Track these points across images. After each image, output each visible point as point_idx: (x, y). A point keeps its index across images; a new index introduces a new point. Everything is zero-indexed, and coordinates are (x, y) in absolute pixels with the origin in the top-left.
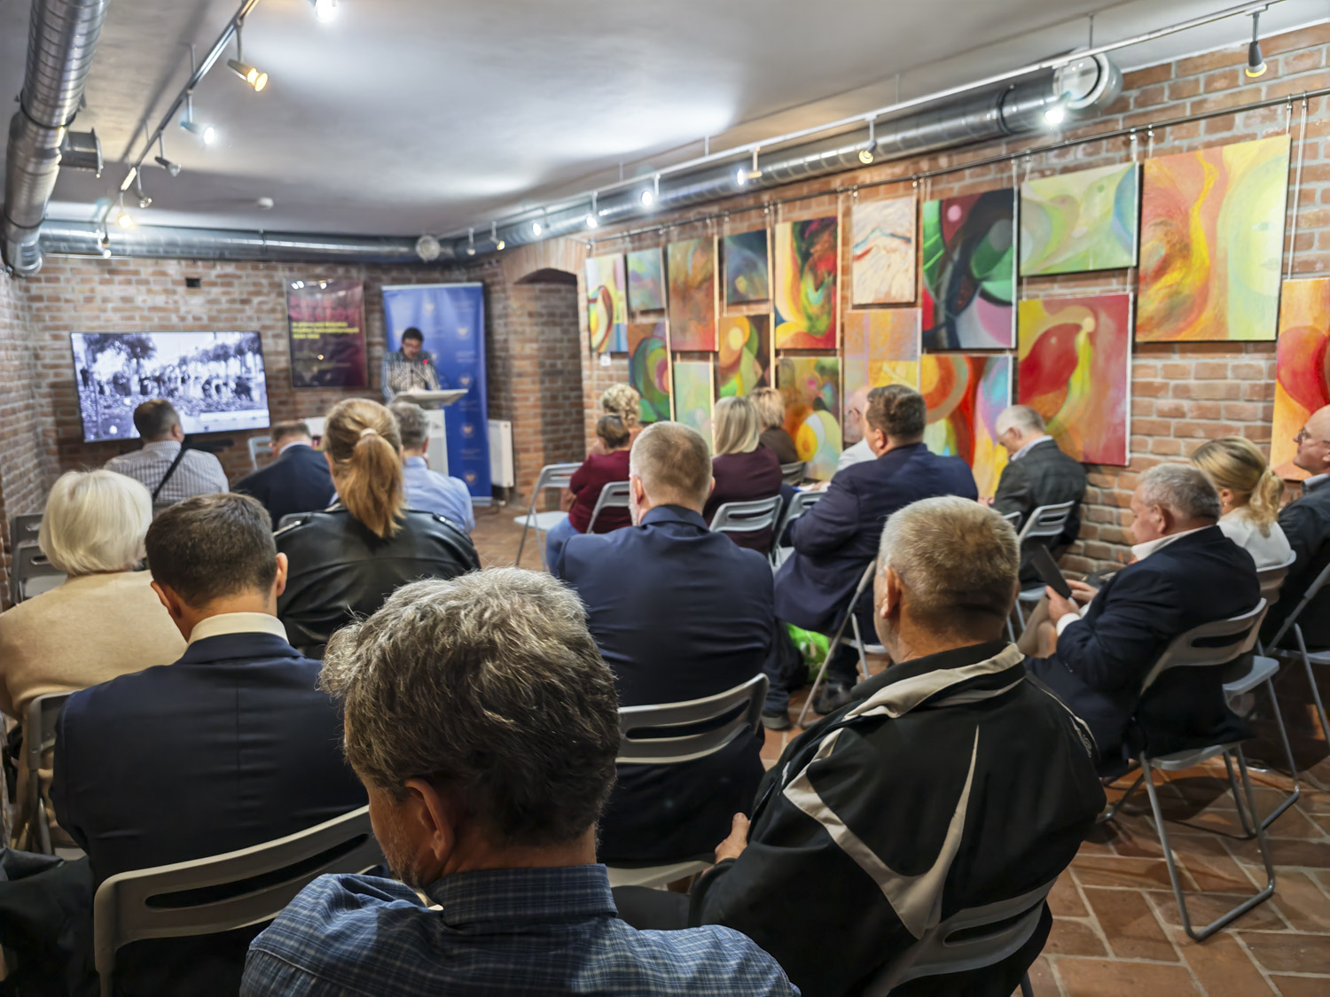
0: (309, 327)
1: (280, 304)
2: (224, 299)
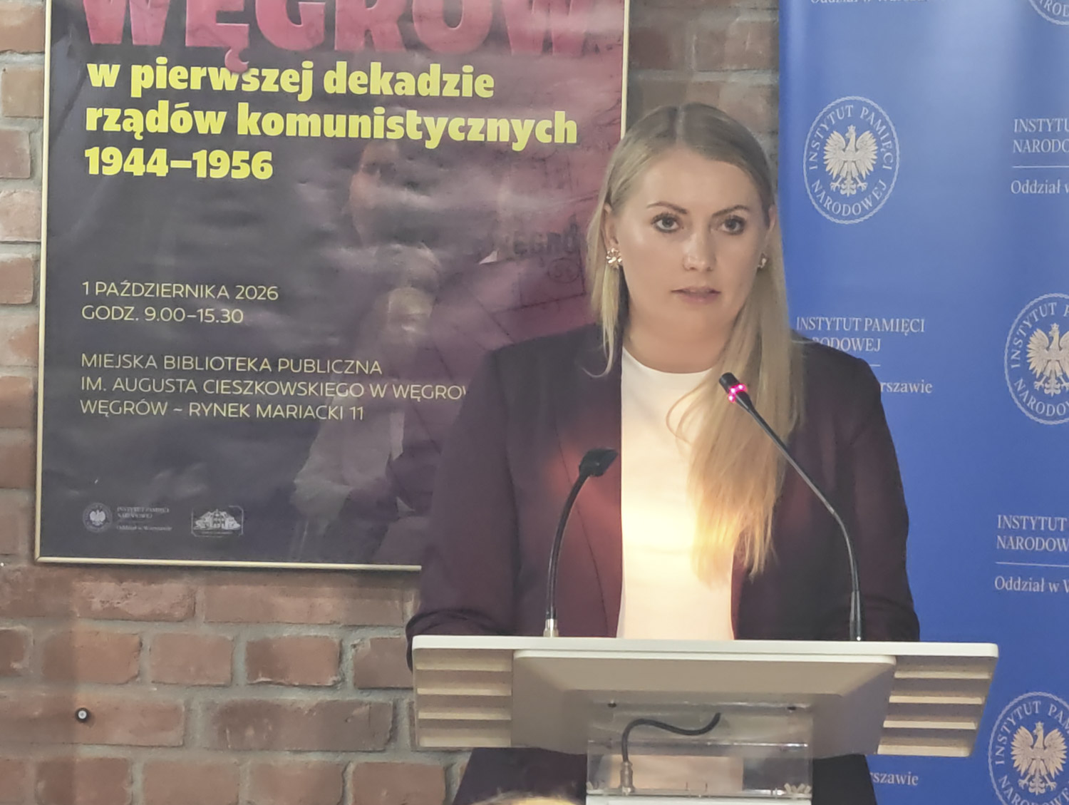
0: (205, 99)
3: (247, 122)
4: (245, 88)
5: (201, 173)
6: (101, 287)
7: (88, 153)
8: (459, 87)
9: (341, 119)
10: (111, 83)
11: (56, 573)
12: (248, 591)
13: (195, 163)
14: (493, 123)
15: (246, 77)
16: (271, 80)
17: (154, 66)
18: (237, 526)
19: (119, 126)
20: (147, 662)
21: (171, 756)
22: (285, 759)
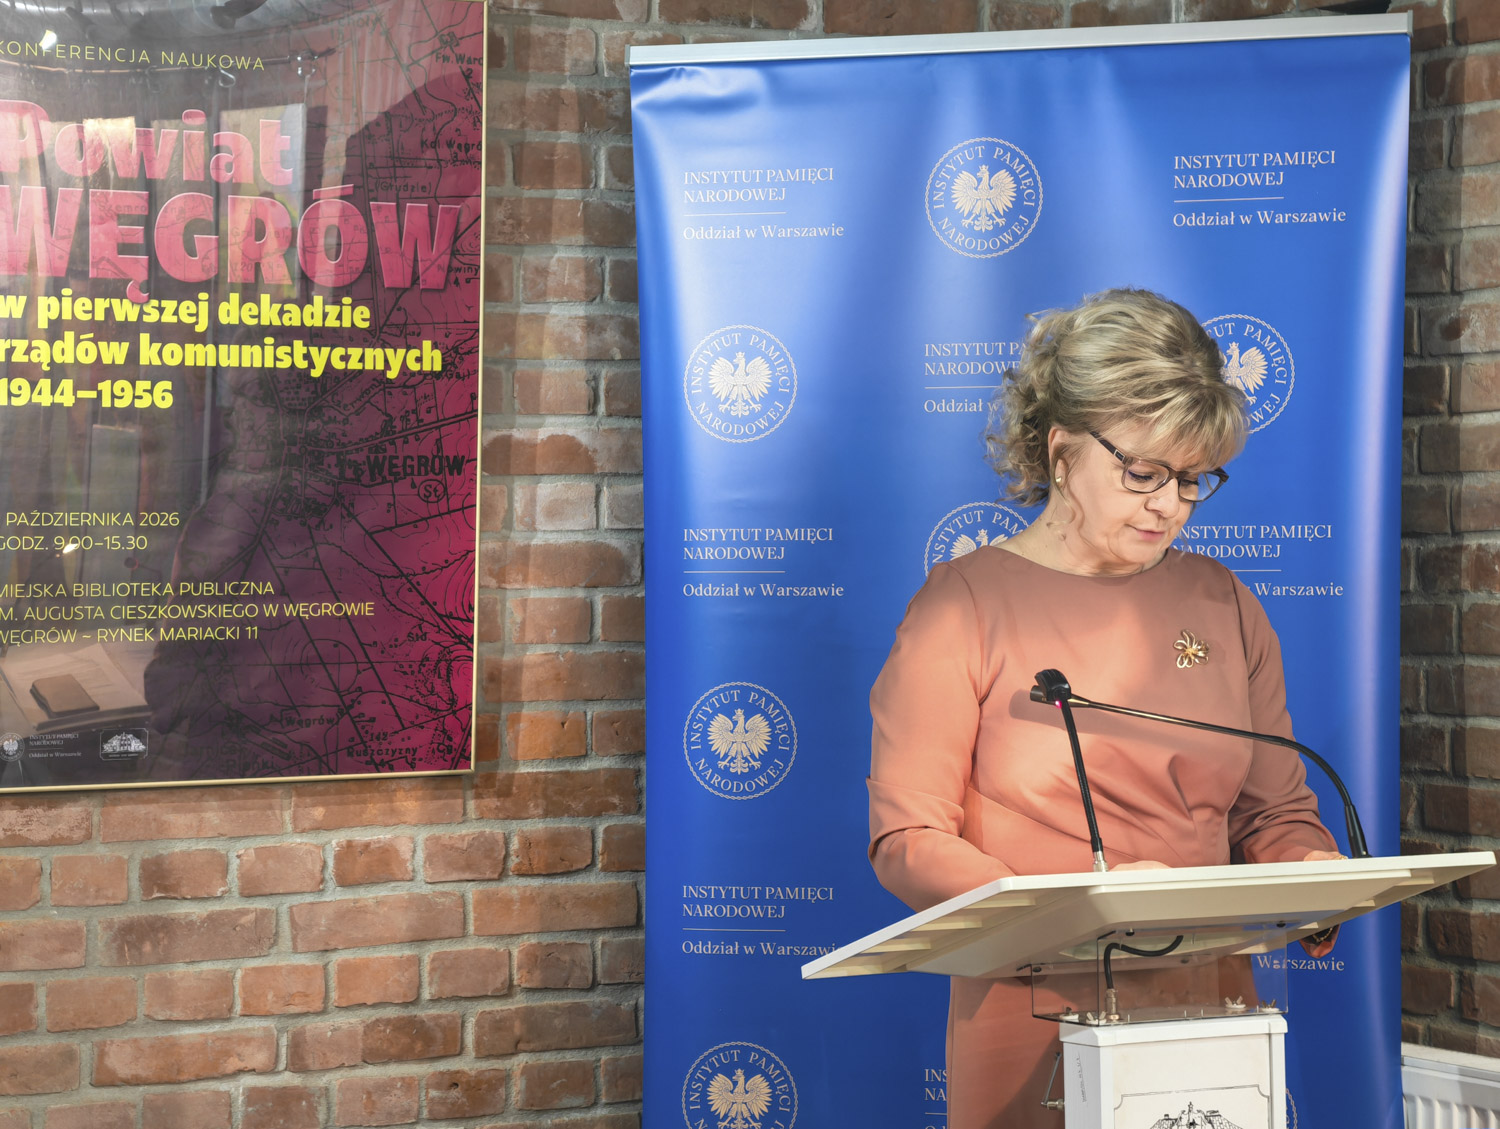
0: (108, 330)
3: (148, 353)
4: (146, 319)
5: (106, 403)
6: (12, 517)
8: (339, 317)
9: (235, 348)
10: (18, 314)
12: (142, 810)
13: (100, 393)
14: (369, 352)
15: (147, 309)
16: (170, 311)
17: (59, 297)
18: (142, 747)
19: (27, 357)
20: (45, 886)
21: (73, 977)
22: (180, 969)
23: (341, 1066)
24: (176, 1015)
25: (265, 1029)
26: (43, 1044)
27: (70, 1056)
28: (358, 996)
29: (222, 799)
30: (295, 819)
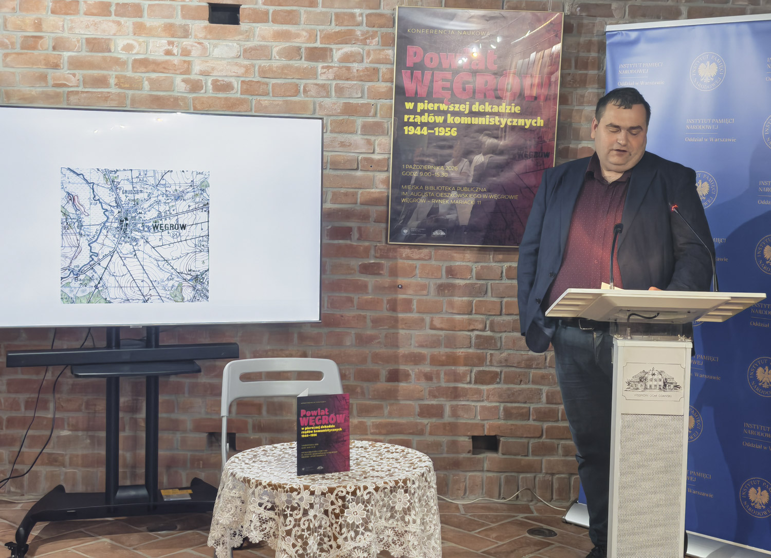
0: (438, 112)
1: (386, 61)
2: (277, 47)
3: (450, 119)
4: (450, 110)
5: (437, 134)
6: (408, 166)
7: (405, 128)
8: (510, 109)
9: (477, 118)
10: (411, 108)
11: (392, 247)
12: (446, 252)
13: (435, 131)
14: (520, 121)
15: (450, 107)
16: (457, 108)
17: (424, 103)
18: (444, 234)
19: (414, 120)
20: (417, 271)
21: (424, 298)
22: (456, 299)
23: (505, 331)
24: (454, 312)
25: (482, 318)
26: (415, 315)
27: (423, 320)
28: (511, 312)
29: (471, 250)
30: (493, 258)
